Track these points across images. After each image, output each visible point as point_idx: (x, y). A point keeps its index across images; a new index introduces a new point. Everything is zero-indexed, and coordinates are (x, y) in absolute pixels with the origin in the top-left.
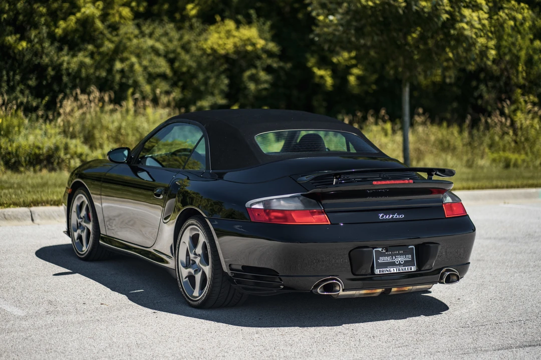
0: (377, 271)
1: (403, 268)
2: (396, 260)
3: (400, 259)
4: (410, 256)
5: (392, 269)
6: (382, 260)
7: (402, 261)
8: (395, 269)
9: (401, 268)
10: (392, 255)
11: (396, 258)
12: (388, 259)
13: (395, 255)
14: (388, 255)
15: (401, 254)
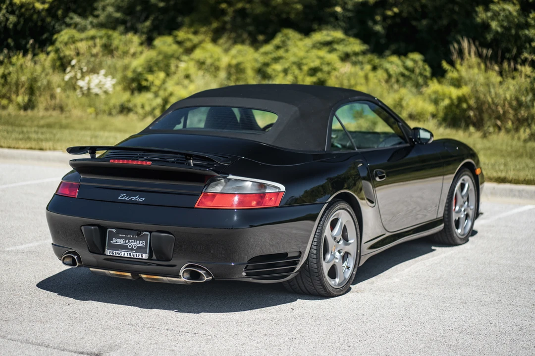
0: (108, 252)
1: (134, 254)
2: (129, 244)
3: (133, 244)
4: (144, 243)
5: (123, 253)
6: (115, 241)
7: (135, 247)
8: (126, 253)
9: (132, 253)
10: (126, 238)
11: (129, 242)
12: (121, 242)
13: (129, 239)
14: (121, 238)
15: (135, 239)
